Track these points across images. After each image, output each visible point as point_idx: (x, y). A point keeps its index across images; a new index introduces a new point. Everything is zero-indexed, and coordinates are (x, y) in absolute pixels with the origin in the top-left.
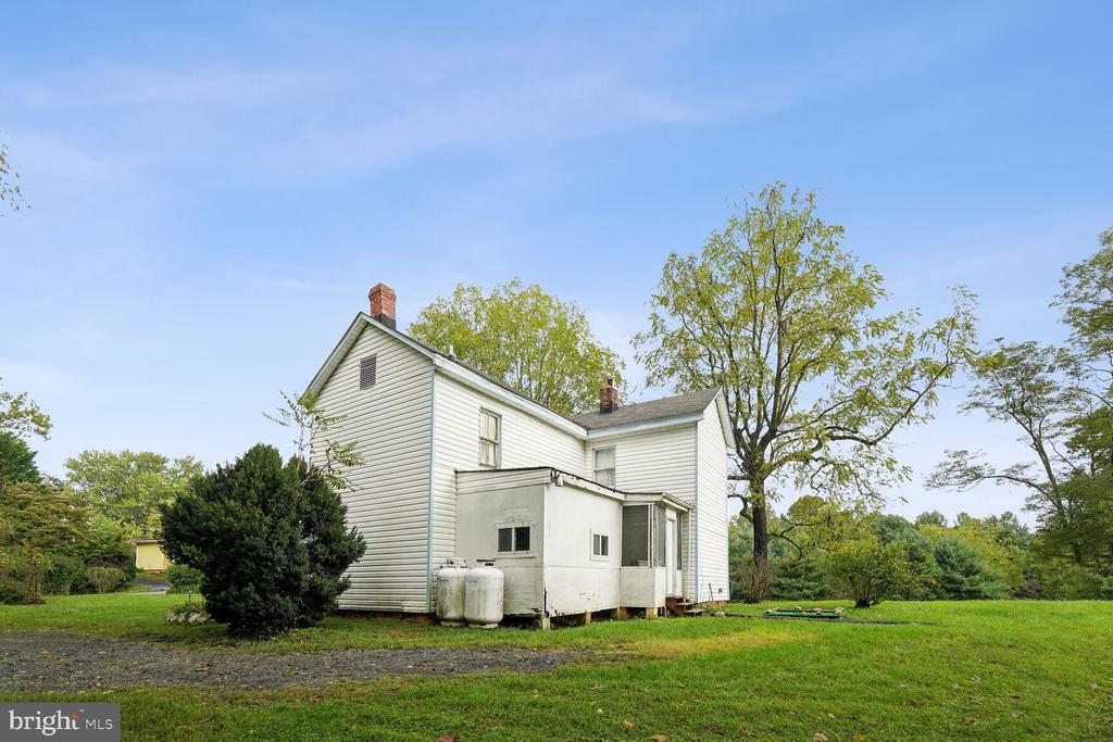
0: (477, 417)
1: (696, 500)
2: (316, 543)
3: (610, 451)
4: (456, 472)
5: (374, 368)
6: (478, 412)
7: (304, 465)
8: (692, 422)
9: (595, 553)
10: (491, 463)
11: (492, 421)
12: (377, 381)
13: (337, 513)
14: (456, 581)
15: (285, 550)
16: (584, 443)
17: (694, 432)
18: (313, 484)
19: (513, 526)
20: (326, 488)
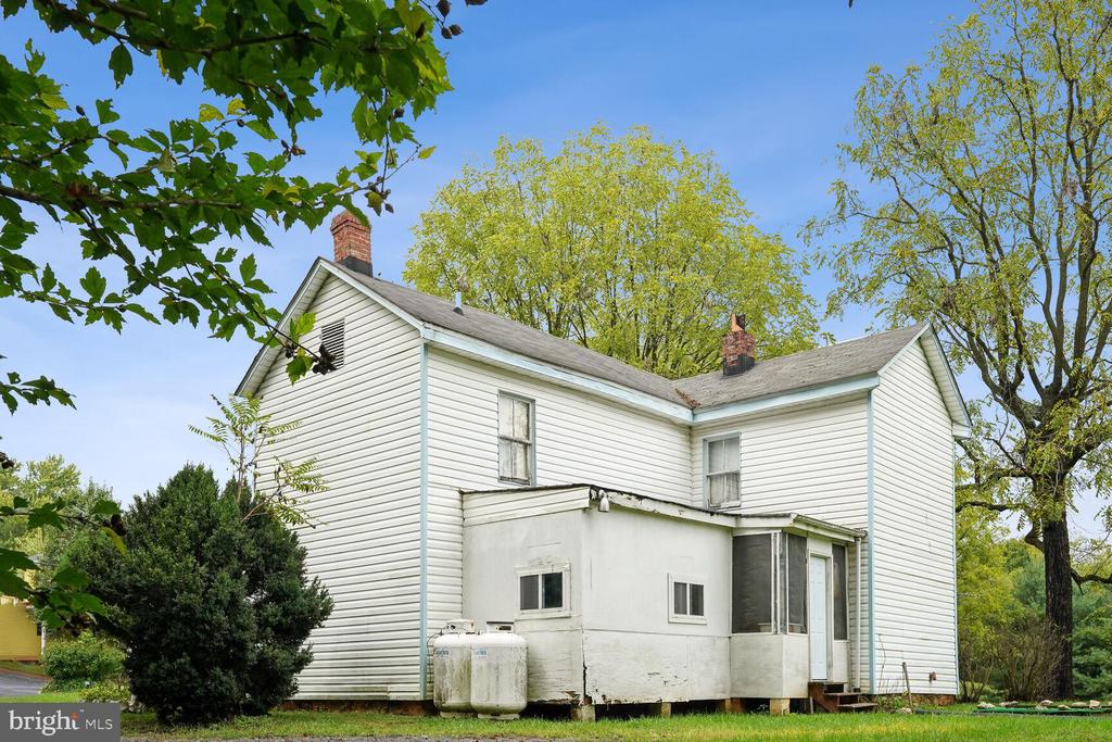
0: (495, 407)
1: (871, 521)
2: (266, 601)
3: (734, 441)
4: (462, 493)
5: (341, 341)
6: (495, 398)
7: (247, 492)
8: (860, 391)
9: (677, 611)
10: (521, 475)
11: (520, 410)
12: (346, 360)
13: (292, 559)
14: (457, 653)
15: (226, 610)
16: (689, 431)
17: (865, 407)
18: (260, 518)
19: (539, 571)
20: (277, 524)
